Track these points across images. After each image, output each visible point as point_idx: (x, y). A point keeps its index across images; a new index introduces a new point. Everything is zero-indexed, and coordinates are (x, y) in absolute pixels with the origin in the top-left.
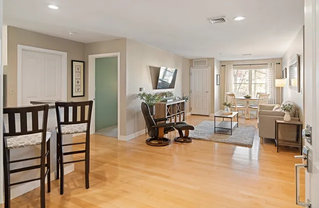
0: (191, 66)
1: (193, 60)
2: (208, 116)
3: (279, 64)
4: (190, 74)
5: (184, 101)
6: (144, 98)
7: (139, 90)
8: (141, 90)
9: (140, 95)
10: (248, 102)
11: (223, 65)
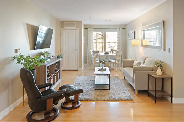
0: (62, 27)
1: (63, 22)
2: (77, 70)
3: (124, 29)
4: (61, 34)
5: (60, 59)
6: (21, 61)
7: (14, 51)
8: (16, 51)
9: (16, 57)
10: (107, 57)
11: (86, 28)
